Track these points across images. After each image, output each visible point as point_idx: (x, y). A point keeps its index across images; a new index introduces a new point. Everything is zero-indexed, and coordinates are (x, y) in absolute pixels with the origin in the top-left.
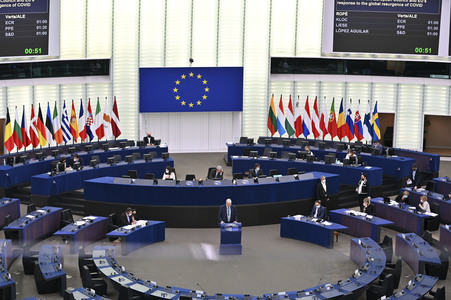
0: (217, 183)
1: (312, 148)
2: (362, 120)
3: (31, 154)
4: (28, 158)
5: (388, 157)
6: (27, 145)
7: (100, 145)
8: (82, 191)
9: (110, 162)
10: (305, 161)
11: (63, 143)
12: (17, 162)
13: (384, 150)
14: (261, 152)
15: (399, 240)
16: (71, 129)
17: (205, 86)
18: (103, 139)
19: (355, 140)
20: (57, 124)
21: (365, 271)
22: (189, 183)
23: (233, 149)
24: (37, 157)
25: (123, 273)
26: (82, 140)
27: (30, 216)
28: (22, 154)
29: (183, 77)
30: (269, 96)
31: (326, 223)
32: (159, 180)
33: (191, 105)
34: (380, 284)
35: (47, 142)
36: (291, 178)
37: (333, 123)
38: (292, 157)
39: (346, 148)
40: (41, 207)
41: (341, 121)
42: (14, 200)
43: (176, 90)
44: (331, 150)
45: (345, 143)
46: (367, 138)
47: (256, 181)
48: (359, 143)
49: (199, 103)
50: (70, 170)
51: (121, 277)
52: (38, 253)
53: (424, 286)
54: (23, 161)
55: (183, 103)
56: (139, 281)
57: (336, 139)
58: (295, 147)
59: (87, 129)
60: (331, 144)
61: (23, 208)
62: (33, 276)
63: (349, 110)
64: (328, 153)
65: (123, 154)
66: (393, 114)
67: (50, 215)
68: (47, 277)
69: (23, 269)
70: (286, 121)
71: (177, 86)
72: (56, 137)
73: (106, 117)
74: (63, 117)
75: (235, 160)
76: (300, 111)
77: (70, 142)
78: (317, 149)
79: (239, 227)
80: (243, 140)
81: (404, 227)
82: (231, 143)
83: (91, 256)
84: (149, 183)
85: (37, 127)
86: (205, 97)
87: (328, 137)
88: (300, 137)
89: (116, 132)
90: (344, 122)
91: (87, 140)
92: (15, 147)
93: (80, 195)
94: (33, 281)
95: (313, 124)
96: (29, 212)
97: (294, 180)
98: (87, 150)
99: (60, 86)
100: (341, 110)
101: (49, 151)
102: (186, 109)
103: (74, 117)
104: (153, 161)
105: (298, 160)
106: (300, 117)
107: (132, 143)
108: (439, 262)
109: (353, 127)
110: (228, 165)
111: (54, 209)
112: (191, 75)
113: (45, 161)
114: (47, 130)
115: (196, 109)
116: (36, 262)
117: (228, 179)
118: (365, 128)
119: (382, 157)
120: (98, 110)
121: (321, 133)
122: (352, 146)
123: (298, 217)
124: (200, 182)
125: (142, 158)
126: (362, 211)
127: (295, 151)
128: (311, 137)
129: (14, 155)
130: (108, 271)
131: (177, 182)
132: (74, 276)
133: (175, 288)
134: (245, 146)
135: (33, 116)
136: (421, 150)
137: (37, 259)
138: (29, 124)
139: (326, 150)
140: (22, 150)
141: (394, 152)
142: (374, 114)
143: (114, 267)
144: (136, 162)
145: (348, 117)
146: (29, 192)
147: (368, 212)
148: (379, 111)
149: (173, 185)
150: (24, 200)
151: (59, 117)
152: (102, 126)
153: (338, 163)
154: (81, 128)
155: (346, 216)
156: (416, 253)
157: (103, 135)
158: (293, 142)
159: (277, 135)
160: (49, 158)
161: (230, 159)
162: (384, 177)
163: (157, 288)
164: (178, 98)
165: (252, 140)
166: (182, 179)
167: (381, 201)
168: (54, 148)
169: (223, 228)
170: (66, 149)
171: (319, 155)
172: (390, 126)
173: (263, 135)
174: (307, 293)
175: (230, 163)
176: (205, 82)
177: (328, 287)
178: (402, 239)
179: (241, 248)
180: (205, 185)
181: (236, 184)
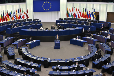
0: (54, 30)
1: (78, 21)
2: (91, 14)
3: (6, 23)
4: (5, 24)
5: (98, 23)
6: (5, 21)
7: (23, 20)
8: (19, 32)
9: (26, 25)
10: (76, 24)
11: (14, 20)
12: (2, 25)
13: (96, 21)
14: (65, 22)
15: (100, 45)
16: (16, 17)
17: (50, 5)
18: (24, 19)
19: (89, 19)
20: (12, 15)
21: (92, 53)
22: (46, 30)
23: (58, 21)
24: (7, 24)
25: (30, 54)
26: (19, 19)
27: (6, 39)
28: (3, 23)
29: (45, 3)
30: (67, 7)
31: (82, 40)
32: (39, 30)
33: (47, 10)
34: (95, 56)
35: (10, 20)
36: (73, 29)
37: (83, 14)
38: (73, 23)
39: (87, 21)
40: (9, 37)
41: (85, 14)
42: (1, 35)
43: (43, 6)
44: (83, 21)
45: (86, 20)
46: (92, 18)
47: (64, 30)
48: (90, 19)
49: (49, 9)
50: (16, 27)
51: (29, 55)
52: (8, 49)
53: (107, 57)
54: (3, 25)
55: (45, 9)
56: (34, 56)
57: (84, 18)
58: (74, 21)
59: (20, 16)
60: (83, 20)
61: (4, 37)
62: (6, 55)
63: (87, 11)
64: (82, 22)
65: (29, 23)
66: (99, 12)
67: (11, 39)
68: (10, 55)
69: (4, 53)
70: (71, 14)
71: (43, 5)
72: (12, 18)
73: (25, 13)
74: (14, 13)
75: (58, 24)
76: (75, 11)
77: (16, 20)
78: (79, 21)
79: (59, 42)
80: (60, 19)
81: (102, 41)
82: (57, 20)
83: (21, 50)
84: (36, 30)
85: (7, 16)
86: (50, 8)
87: (82, 18)
88: (75, 18)
89: (28, 17)
90: (86, 14)
91: (20, 19)
92: (2, 21)
93: (18, 34)
94: (7, 56)
95: (78, 14)
96: (5, 38)
98: (20, 22)
99: (13, 5)
100: (85, 11)
101: (10, 22)
102: (45, 11)
103: (16, 13)
104: (37, 24)
105: (74, 24)
106: (75, 13)
107: (32, 20)
108: (111, 50)
109: (88, 15)
111: (12, 37)
112: (47, 2)
113: (9, 25)
114: (10, 17)
115: (48, 11)
116: (7, 51)
117: (56, 29)
118: (92, 16)
119: (96, 23)
120: (23, 11)
121: (80, 17)
122: (88, 20)
123: (74, 39)
124: (49, 30)
125: (34, 24)
126: (91, 37)
127: (73, 22)
128: (78, 18)
129: (1, 23)
130: (26, 53)
132: (17, 55)
133: (43, 58)
134: (61, 21)
135: (6, 13)
136: (106, 21)
137: (8, 50)
138: (5, 15)
139: (82, 21)
140: (3, 22)
141: (99, 22)
142: (94, 12)
143: (27, 52)
144: (33, 25)
145: (87, 13)
146: (5, 33)
147: (92, 38)
148: (95, 11)
149: (42, 31)
150: (4, 35)
151: (13, 13)
152: (24, 16)
153: (85, 25)
154: (18, 16)
155: (87, 38)
156: (105, 48)
157: (24, 18)
158: (73, 19)
159: (69, 17)
160: (10, 24)
161: (57, 24)
162: (96, 28)
163: (38, 58)
164: (43, 8)
165: (62, 19)
166: (45, 29)
167: (95, 34)
168: (12, 21)
169: (55, 42)
170: (15, 22)
171: (80, 23)
172: (98, 15)
173: (65, 17)
174: (77, 59)
175: (57, 25)
176: (50, 4)
177: (82, 57)
178: (101, 44)
179: (60, 47)
180: (50, 31)
181: (58, 30)
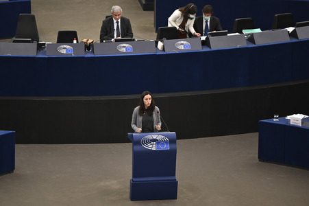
0: (125, 48)
22: (65, 50)
47: (205, 43)
79: (172, 141)
97: (287, 40)
110: (147, 7)
117: (146, 39)
123: (296, 119)
124: (88, 47)
131: (40, 47)
166: (50, 40)
169: (138, 142)
175: (150, 2)
179: (174, 185)
181: (164, 49)
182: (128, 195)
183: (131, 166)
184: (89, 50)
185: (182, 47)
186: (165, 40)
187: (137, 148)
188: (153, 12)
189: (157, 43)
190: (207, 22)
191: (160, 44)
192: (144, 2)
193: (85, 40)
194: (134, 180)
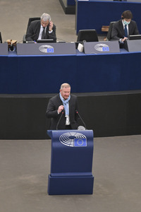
0: (46, 49)
47: (123, 46)
79: (89, 139)
110: (69, 11)
117: (67, 41)
124: (12, 47)
169: (57, 139)
175: (72, 6)
179: (91, 180)
180: (22, 53)
181: (84, 51)
182: (46, 189)
183: (50, 161)
184: (12, 50)
185: (101, 50)
186: (85, 42)
187: (56, 144)
188: (74, 16)
189: (77, 45)
190: (126, 26)
191: (80, 46)
192: (66, 6)
193: (9, 41)
194: (52, 175)
